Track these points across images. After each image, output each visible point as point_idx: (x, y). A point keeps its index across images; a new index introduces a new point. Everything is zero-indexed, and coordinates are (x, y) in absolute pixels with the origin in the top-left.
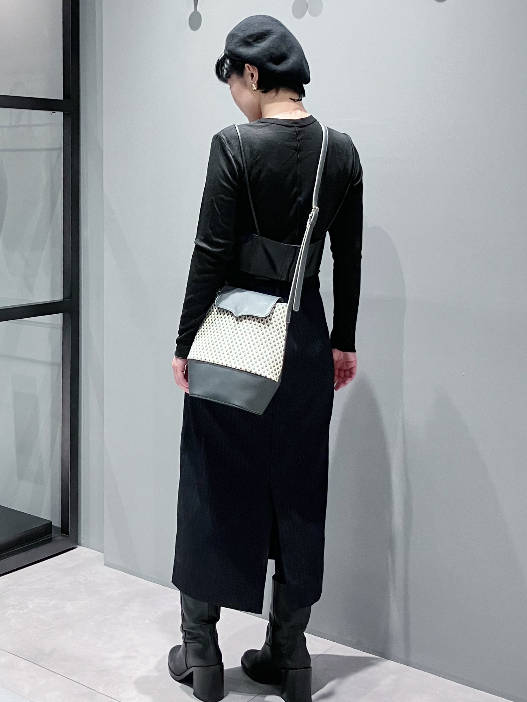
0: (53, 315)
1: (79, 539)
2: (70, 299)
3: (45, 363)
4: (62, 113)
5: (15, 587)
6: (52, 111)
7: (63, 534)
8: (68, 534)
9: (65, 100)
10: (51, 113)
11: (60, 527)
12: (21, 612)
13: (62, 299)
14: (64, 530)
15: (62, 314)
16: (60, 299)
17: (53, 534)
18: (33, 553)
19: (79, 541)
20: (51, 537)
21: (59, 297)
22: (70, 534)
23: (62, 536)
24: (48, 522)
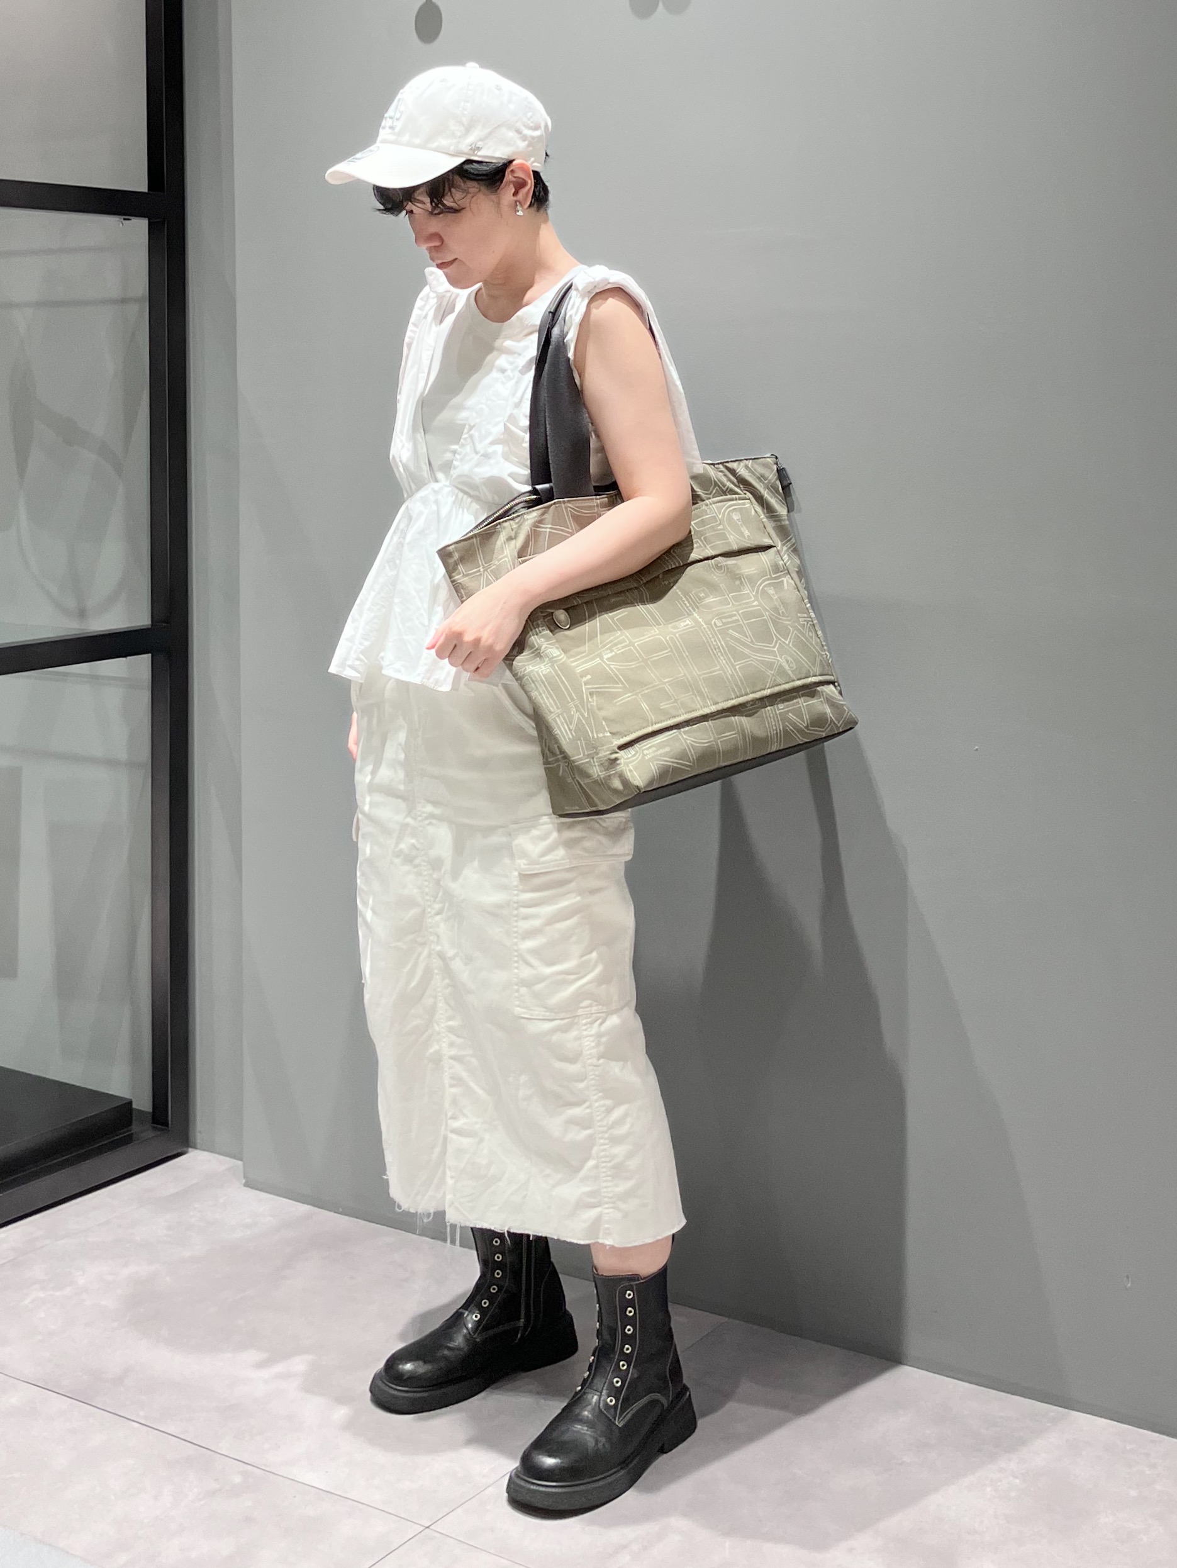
0: (129, 658)
1: (191, 1134)
2: (167, 623)
3: (115, 763)
4: (145, 221)
5: (47, 1242)
6: (123, 218)
7: (155, 1125)
8: (167, 1125)
9: (151, 192)
10: (123, 221)
11: (150, 1110)
12: (58, 1294)
13: (150, 623)
14: (159, 1117)
15: (150, 655)
16: (145, 623)
17: (135, 1128)
18: (89, 1168)
19: (191, 1138)
20: (132, 1134)
21: (141, 618)
22: (172, 1124)
23: (155, 1129)
24: (125, 1101)
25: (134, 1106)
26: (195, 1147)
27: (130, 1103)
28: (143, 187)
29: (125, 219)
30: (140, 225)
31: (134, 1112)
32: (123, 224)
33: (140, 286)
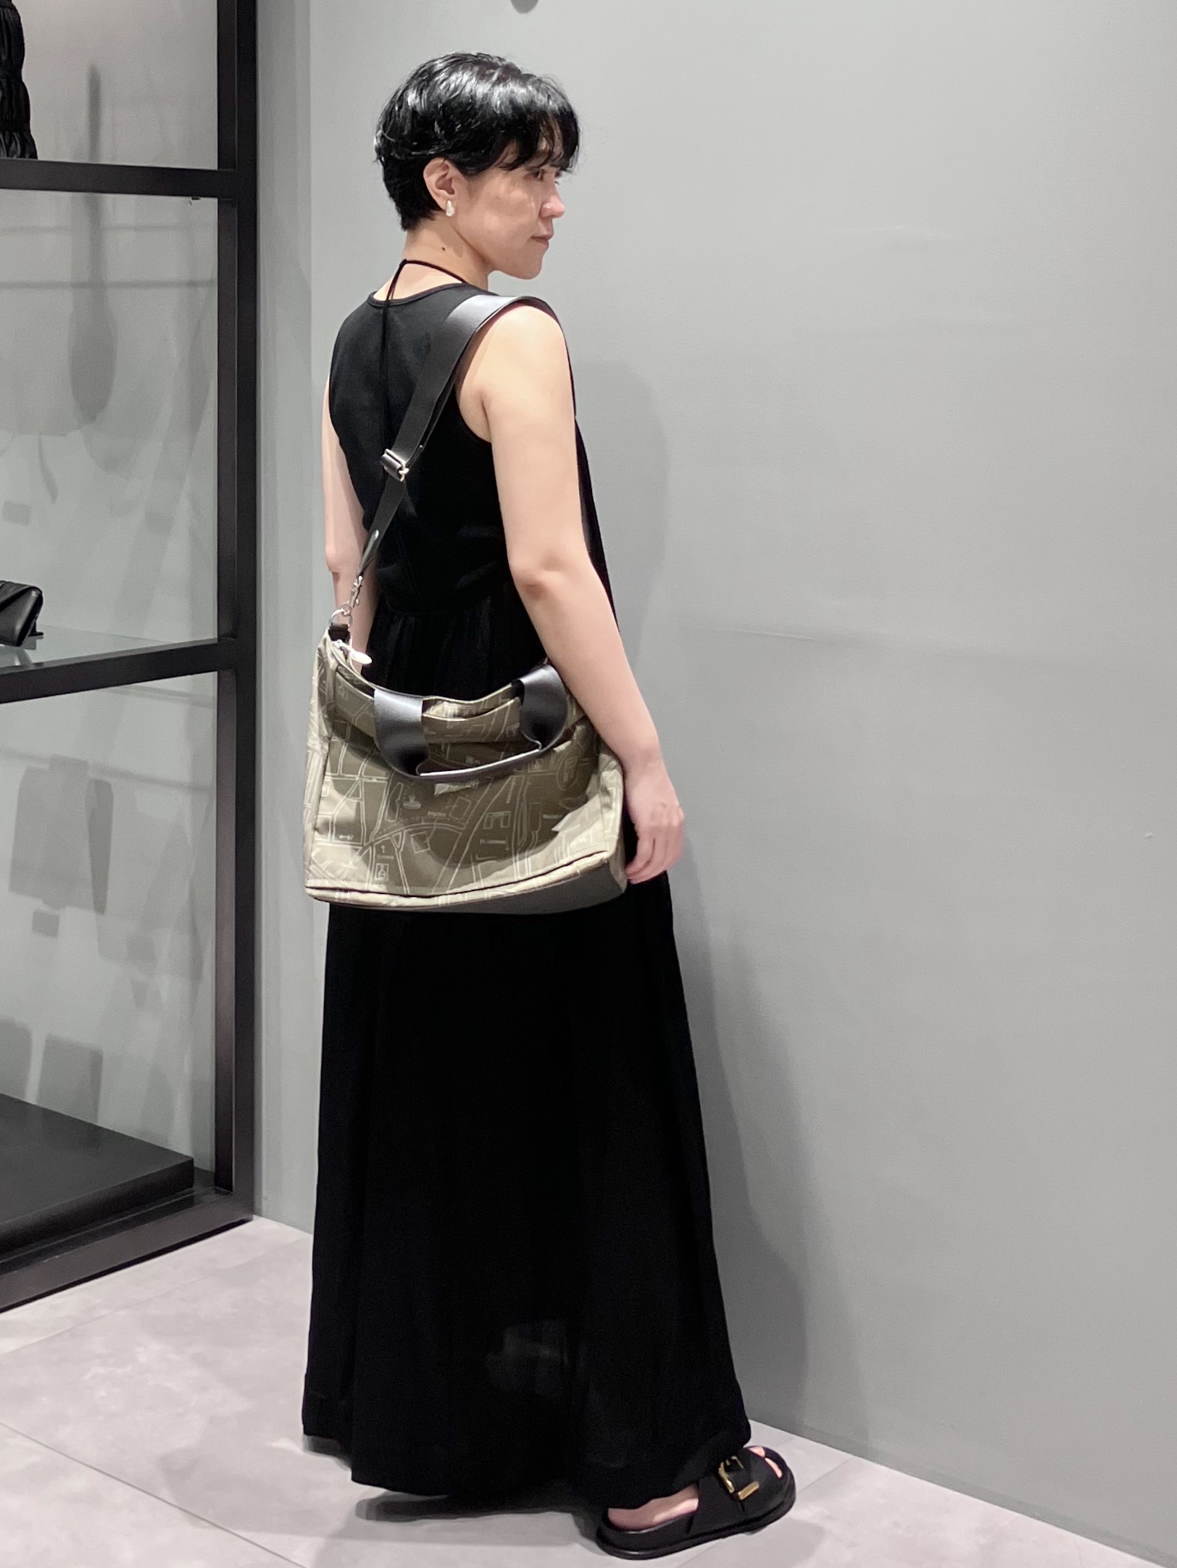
0: (194, 675)
1: (257, 1198)
2: (233, 636)
3: (178, 786)
4: (215, 200)
5: (104, 1312)
6: (191, 198)
7: (218, 1188)
8: (232, 1191)
9: (222, 170)
10: (190, 202)
11: (214, 1170)
12: (119, 1371)
13: (216, 636)
14: (222, 1178)
15: (216, 673)
16: (211, 637)
17: (197, 1189)
18: (149, 1232)
19: (257, 1205)
20: (193, 1196)
21: (207, 631)
22: (236, 1189)
23: (217, 1192)
24: (186, 1160)
25: (196, 1165)
26: (260, 1215)
27: (191, 1161)
28: (213, 165)
29: (193, 199)
30: (208, 207)
32: (191, 204)
33: (208, 267)
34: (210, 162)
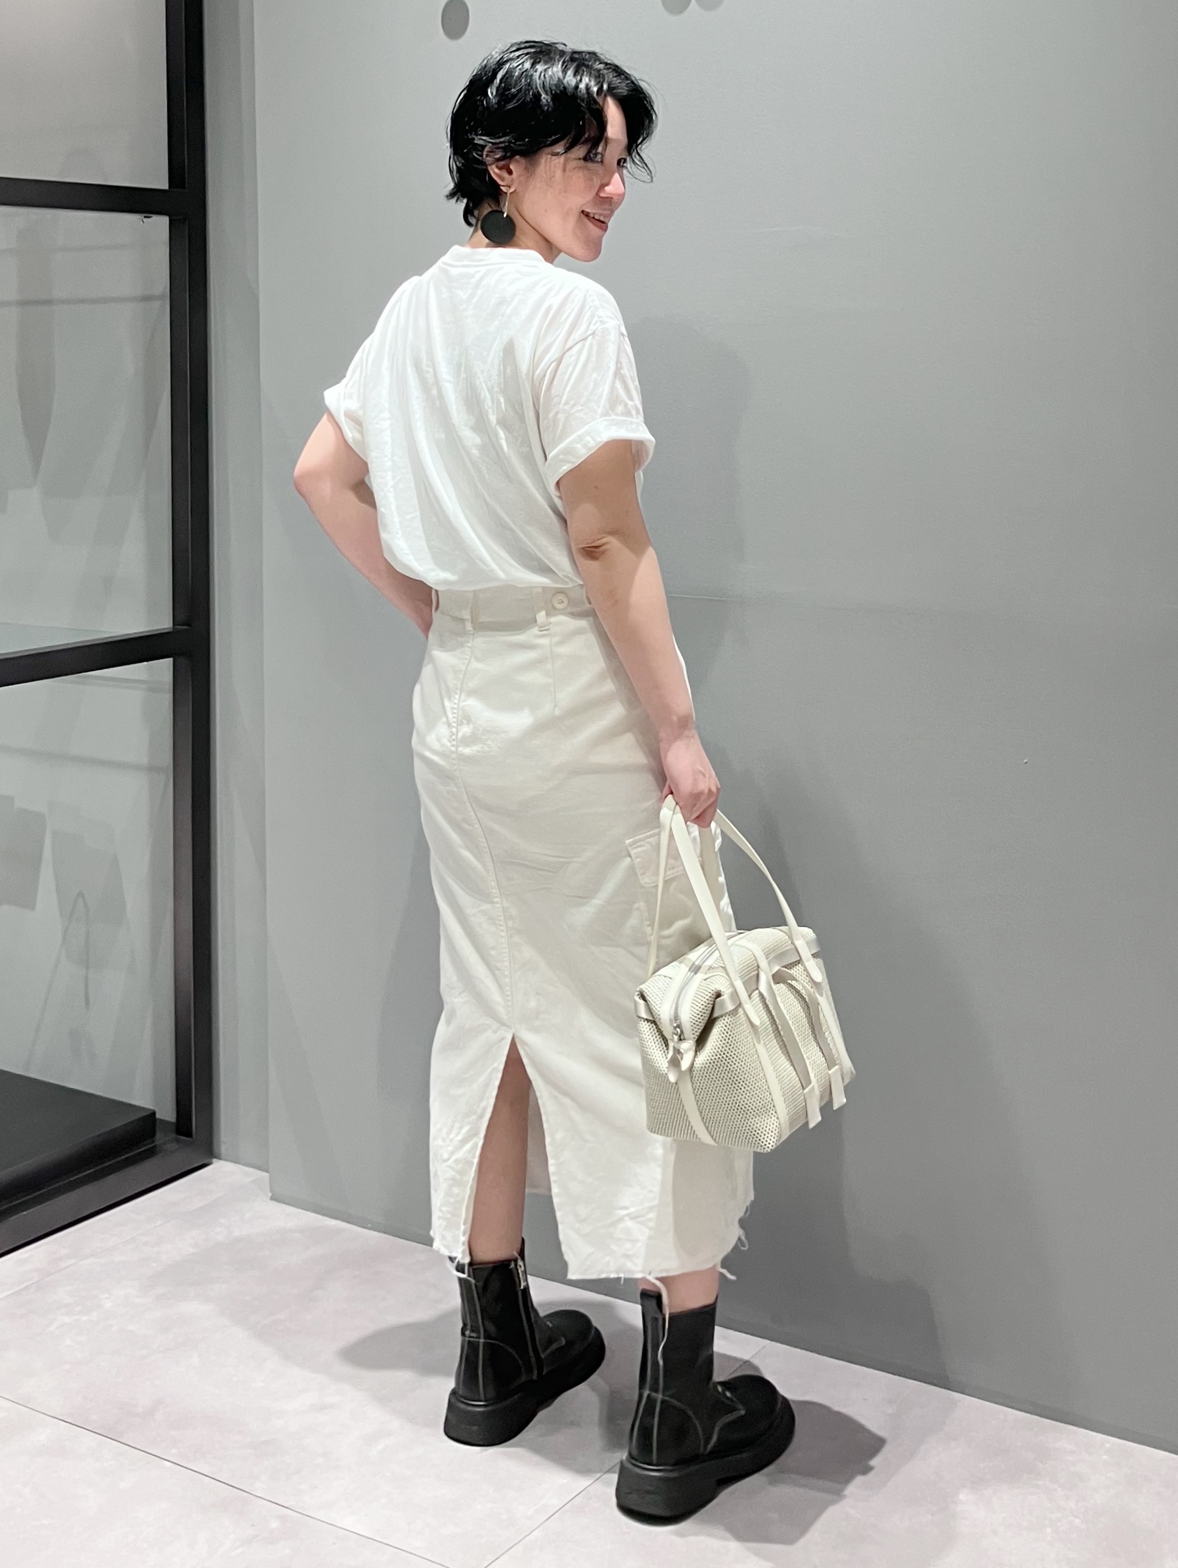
0: (152, 662)
1: (215, 1144)
2: (189, 625)
3: (136, 767)
4: (166, 219)
6: (142, 215)
7: (179, 1136)
8: (191, 1136)
9: (172, 190)
10: (142, 219)
11: (175, 1120)
13: (171, 626)
16: (167, 626)
17: (160, 1138)
19: (215, 1149)
20: (155, 1146)
21: (163, 622)
22: (196, 1132)
23: (178, 1141)
24: (148, 1113)
25: (158, 1116)
26: (219, 1158)
27: (154, 1113)
28: (164, 185)
29: (145, 217)
30: (160, 224)
31: (158, 1121)
32: (143, 222)
33: (161, 283)
34: (161, 182)
